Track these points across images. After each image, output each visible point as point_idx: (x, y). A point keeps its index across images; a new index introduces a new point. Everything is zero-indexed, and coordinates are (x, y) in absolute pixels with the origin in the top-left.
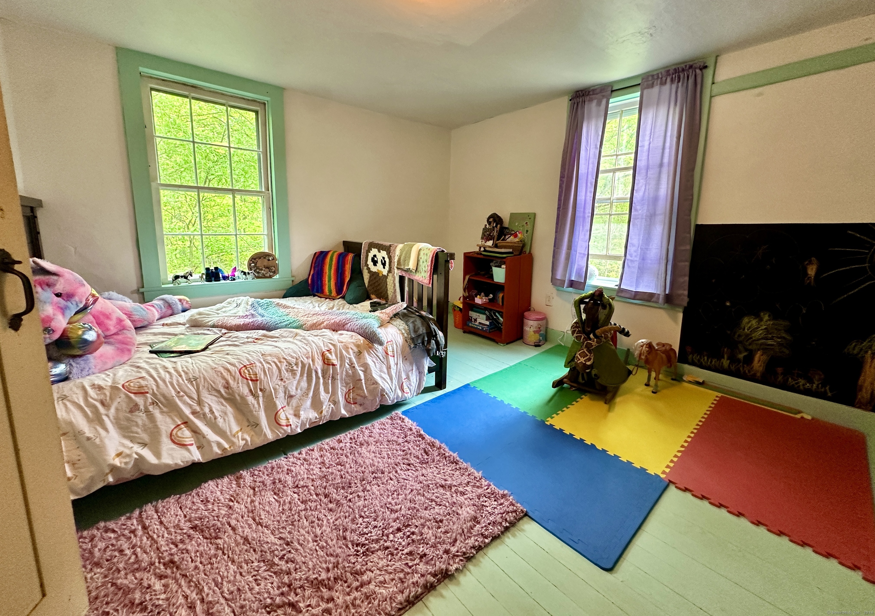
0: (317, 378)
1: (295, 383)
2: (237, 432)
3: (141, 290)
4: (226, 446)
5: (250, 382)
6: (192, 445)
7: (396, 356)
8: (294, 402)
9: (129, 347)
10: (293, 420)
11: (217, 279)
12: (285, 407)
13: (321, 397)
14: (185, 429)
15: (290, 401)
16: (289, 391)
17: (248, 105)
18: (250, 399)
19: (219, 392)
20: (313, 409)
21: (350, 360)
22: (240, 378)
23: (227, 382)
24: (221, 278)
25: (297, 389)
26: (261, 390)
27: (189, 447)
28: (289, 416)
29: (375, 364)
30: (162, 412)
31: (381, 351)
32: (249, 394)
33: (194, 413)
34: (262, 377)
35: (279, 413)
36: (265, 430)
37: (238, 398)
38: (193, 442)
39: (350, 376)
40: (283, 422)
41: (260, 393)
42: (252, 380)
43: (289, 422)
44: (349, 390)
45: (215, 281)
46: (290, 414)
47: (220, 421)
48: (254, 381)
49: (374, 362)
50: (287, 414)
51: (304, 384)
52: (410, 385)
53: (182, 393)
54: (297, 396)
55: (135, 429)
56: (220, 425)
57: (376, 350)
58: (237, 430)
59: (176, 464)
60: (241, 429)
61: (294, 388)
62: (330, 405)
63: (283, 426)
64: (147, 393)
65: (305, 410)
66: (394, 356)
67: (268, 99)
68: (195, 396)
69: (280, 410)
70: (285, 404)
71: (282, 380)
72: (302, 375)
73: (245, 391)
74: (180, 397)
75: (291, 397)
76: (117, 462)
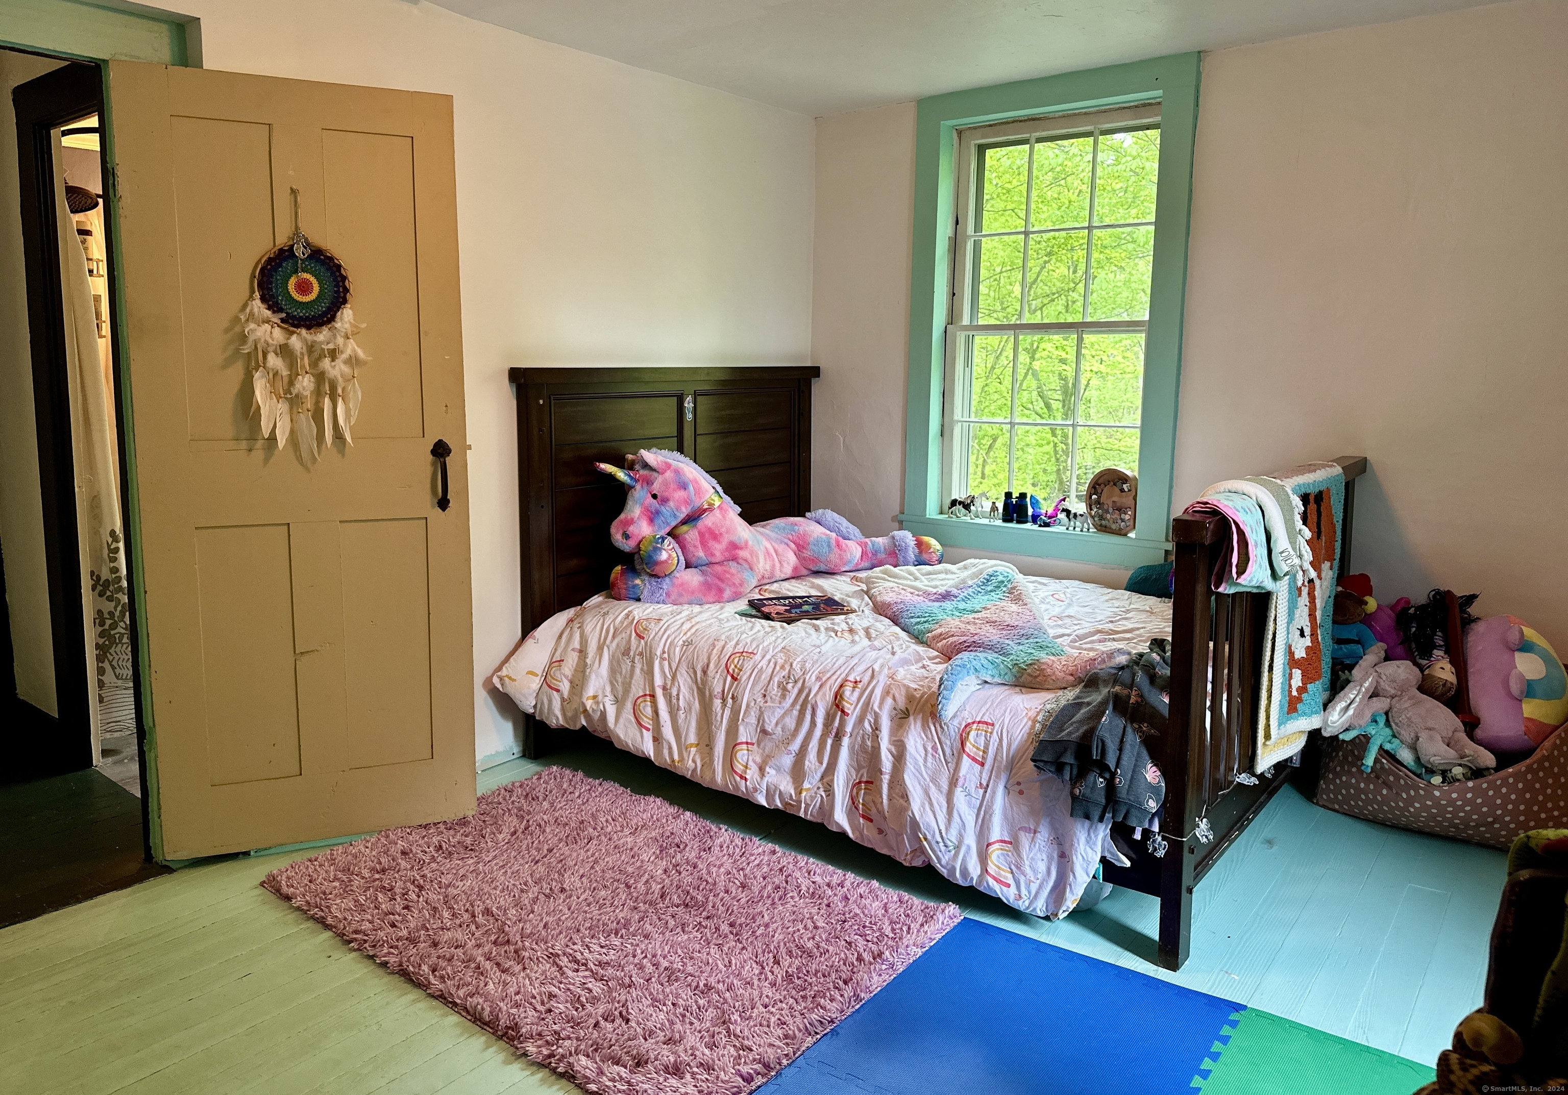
0: (813, 723)
1: (779, 713)
2: (691, 745)
3: (902, 517)
4: (676, 757)
5: (729, 678)
6: (648, 729)
7: (988, 766)
8: (769, 745)
9: (722, 585)
10: (752, 774)
11: (1022, 519)
12: (753, 744)
13: (807, 763)
14: (649, 703)
15: (762, 740)
16: (764, 721)
17: (1136, 119)
18: (718, 702)
19: (695, 673)
20: (793, 778)
21: (877, 717)
22: (724, 665)
23: (708, 665)
24: (1030, 519)
25: (777, 724)
26: (733, 698)
27: (644, 730)
28: (751, 763)
29: (926, 755)
30: (642, 669)
31: (952, 733)
32: (720, 695)
33: (664, 688)
34: (744, 678)
35: (738, 747)
36: (716, 762)
37: (707, 693)
38: (650, 727)
39: (866, 752)
40: (739, 768)
41: (730, 701)
42: (732, 677)
43: (745, 773)
44: (860, 783)
45: (1019, 522)
46: (754, 761)
47: (681, 715)
48: (734, 679)
49: (926, 750)
50: (750, 758)
51: (790, 722)
52: (1018, 868)
53: (666, 655)
54: (774, 736)
55: (618, 676)
56: (680, 721)
57: (941, 727)
58: (693, 742)
59: (626, 743)
60: (698, 744)
61: (774, 722)
62: (818, 788)
63: (736, 773)
64: (643, 638)
65: (778, 769)
66: (982, 764)
67: (1160, 93)
68: (674, 666)
69: (742, 743)
70: (754, 741)
71: (765, 696)
72: (793, 705)
73: (718, 689)
74: (663, 659)
75: (764, 732)
76: (589, 704)
